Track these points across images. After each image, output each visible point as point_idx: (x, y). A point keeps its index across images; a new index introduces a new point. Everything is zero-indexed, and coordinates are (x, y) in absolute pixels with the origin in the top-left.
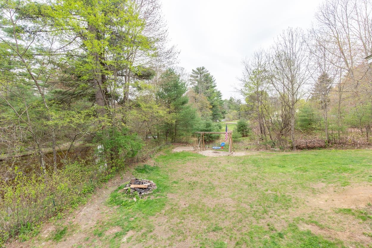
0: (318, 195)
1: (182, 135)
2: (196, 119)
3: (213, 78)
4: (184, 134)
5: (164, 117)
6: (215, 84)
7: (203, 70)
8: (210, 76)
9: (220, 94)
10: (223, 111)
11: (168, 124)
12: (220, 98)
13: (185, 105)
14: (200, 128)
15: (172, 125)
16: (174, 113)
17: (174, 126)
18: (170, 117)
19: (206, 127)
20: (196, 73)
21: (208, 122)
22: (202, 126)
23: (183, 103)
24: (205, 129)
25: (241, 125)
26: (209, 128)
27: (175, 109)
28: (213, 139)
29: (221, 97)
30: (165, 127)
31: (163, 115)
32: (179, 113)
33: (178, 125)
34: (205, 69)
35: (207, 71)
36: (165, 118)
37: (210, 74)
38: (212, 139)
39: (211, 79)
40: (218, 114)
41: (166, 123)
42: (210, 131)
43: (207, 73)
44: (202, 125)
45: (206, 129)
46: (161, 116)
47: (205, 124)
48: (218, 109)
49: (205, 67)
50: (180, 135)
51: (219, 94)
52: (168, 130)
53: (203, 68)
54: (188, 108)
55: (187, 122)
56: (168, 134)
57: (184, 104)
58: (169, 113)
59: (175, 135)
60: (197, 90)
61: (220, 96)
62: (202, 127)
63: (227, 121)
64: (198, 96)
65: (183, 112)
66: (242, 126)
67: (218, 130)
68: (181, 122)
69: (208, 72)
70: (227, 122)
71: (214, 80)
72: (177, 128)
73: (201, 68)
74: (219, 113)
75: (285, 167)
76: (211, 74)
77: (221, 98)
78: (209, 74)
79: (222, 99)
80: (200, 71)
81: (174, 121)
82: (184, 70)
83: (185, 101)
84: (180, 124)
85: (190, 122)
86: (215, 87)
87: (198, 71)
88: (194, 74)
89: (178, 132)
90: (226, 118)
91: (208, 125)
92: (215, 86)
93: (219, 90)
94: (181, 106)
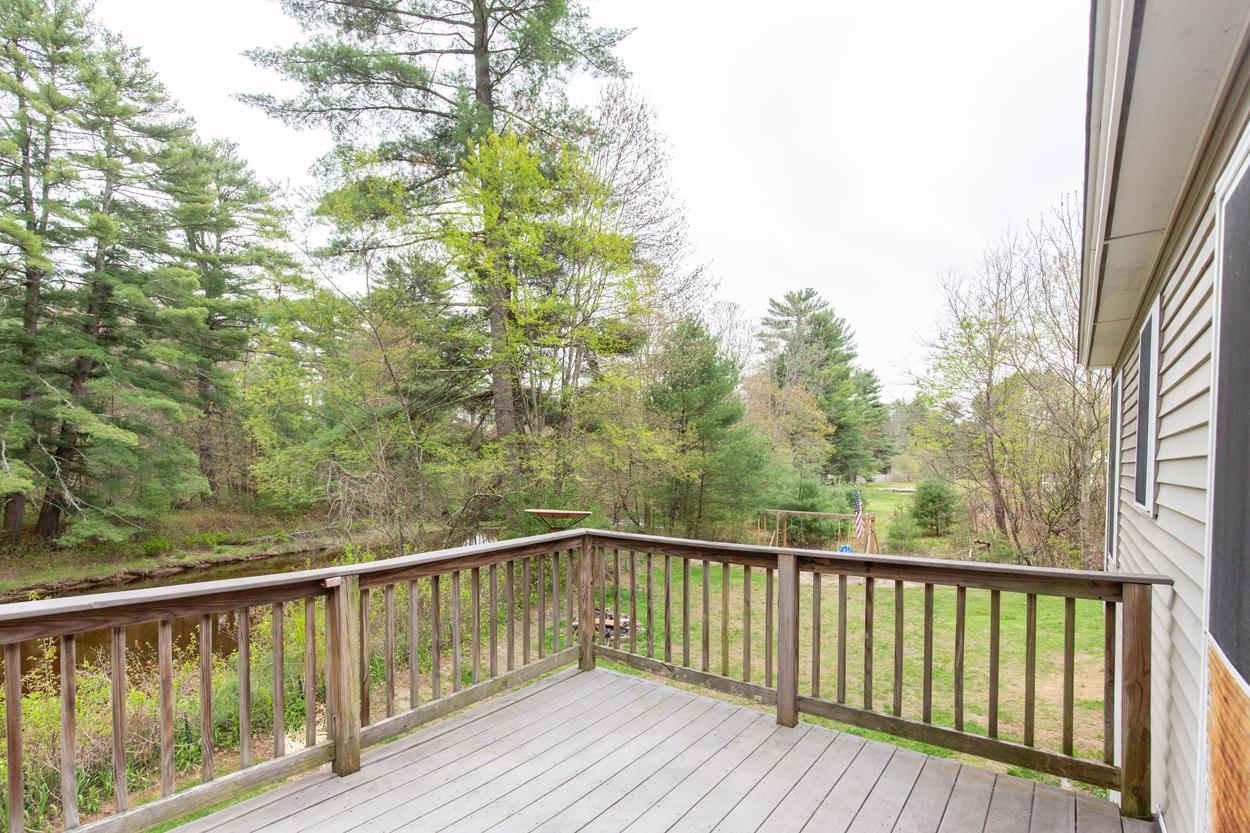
0: (1053, 675)
1: (721, 518)
2: (768, 469)
3: (845, 326)
4: (729, 515)
5: (666, 462)
6: (851, 348)
7: (811, 300)
8: (833, 321)
9: (874, 381)
10: (882, 443)
11: (678, 482)
12: (871, 395)
13: (733, 426)
14: (780, 498)
15: (689, 485)
16: (695, 451)
17: (695, 489)
18: (683, 462)
19: (801, 498)
20: (784, 311)
21: (805, 482)
22: (787, 495)
23: (727, 421)
24: (794, 502)
25: (930, 497)
26: (808, 502)
27: (701, 438)
28: (823, 538)
29: (878, 394)
30: (669, 490)
31: (664, 458)
32: (714, 451)
33: (707, 485)
34: (815, 298)
35: (825, 305)
36: (669, 465)
37: (835, 312)
38: (820, 536)
39: (839, 333)
40: (858, 455)
41: (671, 480)
42: (813, 508)
43: (824, 309)
44: (786, 491)
45: (800, 504)
46: (659, 459)
47: (798, 489)
48: (860, 437)
49: (815, 290)
50: (713, 520)
51: (867, 385)
52: (676, 501)
53: (810, 294)
54: (739, 436)
55: (737, 480)
56: (677, 512)
57: (731, 424)
58: (683, 451)
59: (699, 517)
60: (780, 373)
61: (874, 390)
62: (787, 498)
63: (895, 480)
64: (781, 394)
65: (725, 448)
66: (931, 501)
67: (841, 507)
68: (720, 480)
69: (829, 308)
70: (896, 484)
71: (848, 334)
72: (705, 496)
73: (800, 293)
74: (861, 452)
75: (1013, 619)
76: (839, 314)
77: (874, 398)
78: (831, 313)
79: (881, 401)
80: (799, 302)
81: (695, 475)
82: (738, 312)
83: (733, 416)
84: (714, 483)
85: (745, 480)
86: (853, 360)
87: (789, 305)
88: (776, 314)
89: (710, 509)
90: (896, 471)
91: (808, 492)
92: (850, 357)
93: (869, 369)
94: (718, 429)
